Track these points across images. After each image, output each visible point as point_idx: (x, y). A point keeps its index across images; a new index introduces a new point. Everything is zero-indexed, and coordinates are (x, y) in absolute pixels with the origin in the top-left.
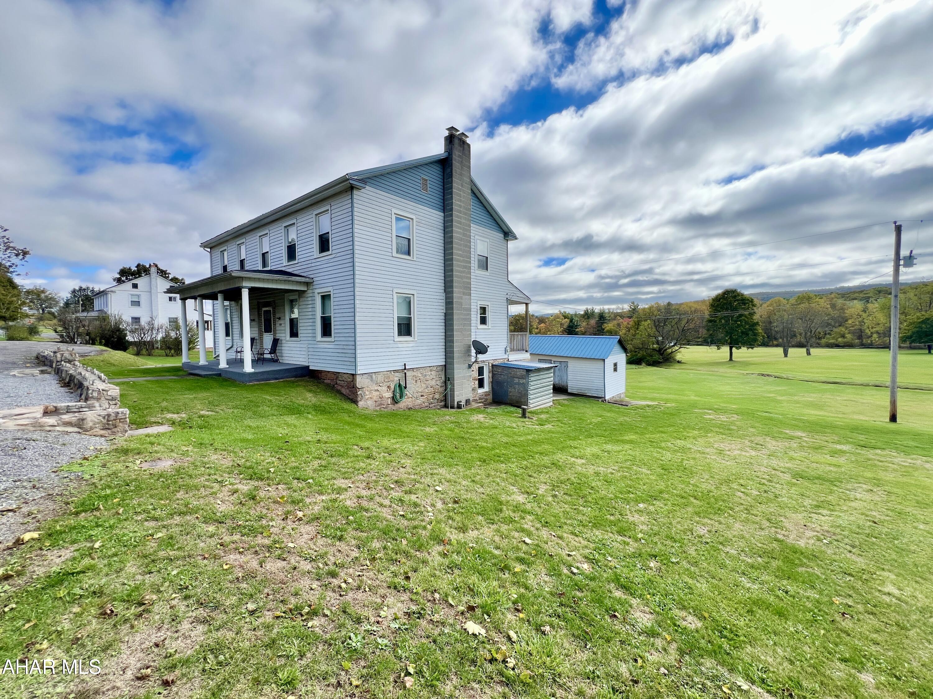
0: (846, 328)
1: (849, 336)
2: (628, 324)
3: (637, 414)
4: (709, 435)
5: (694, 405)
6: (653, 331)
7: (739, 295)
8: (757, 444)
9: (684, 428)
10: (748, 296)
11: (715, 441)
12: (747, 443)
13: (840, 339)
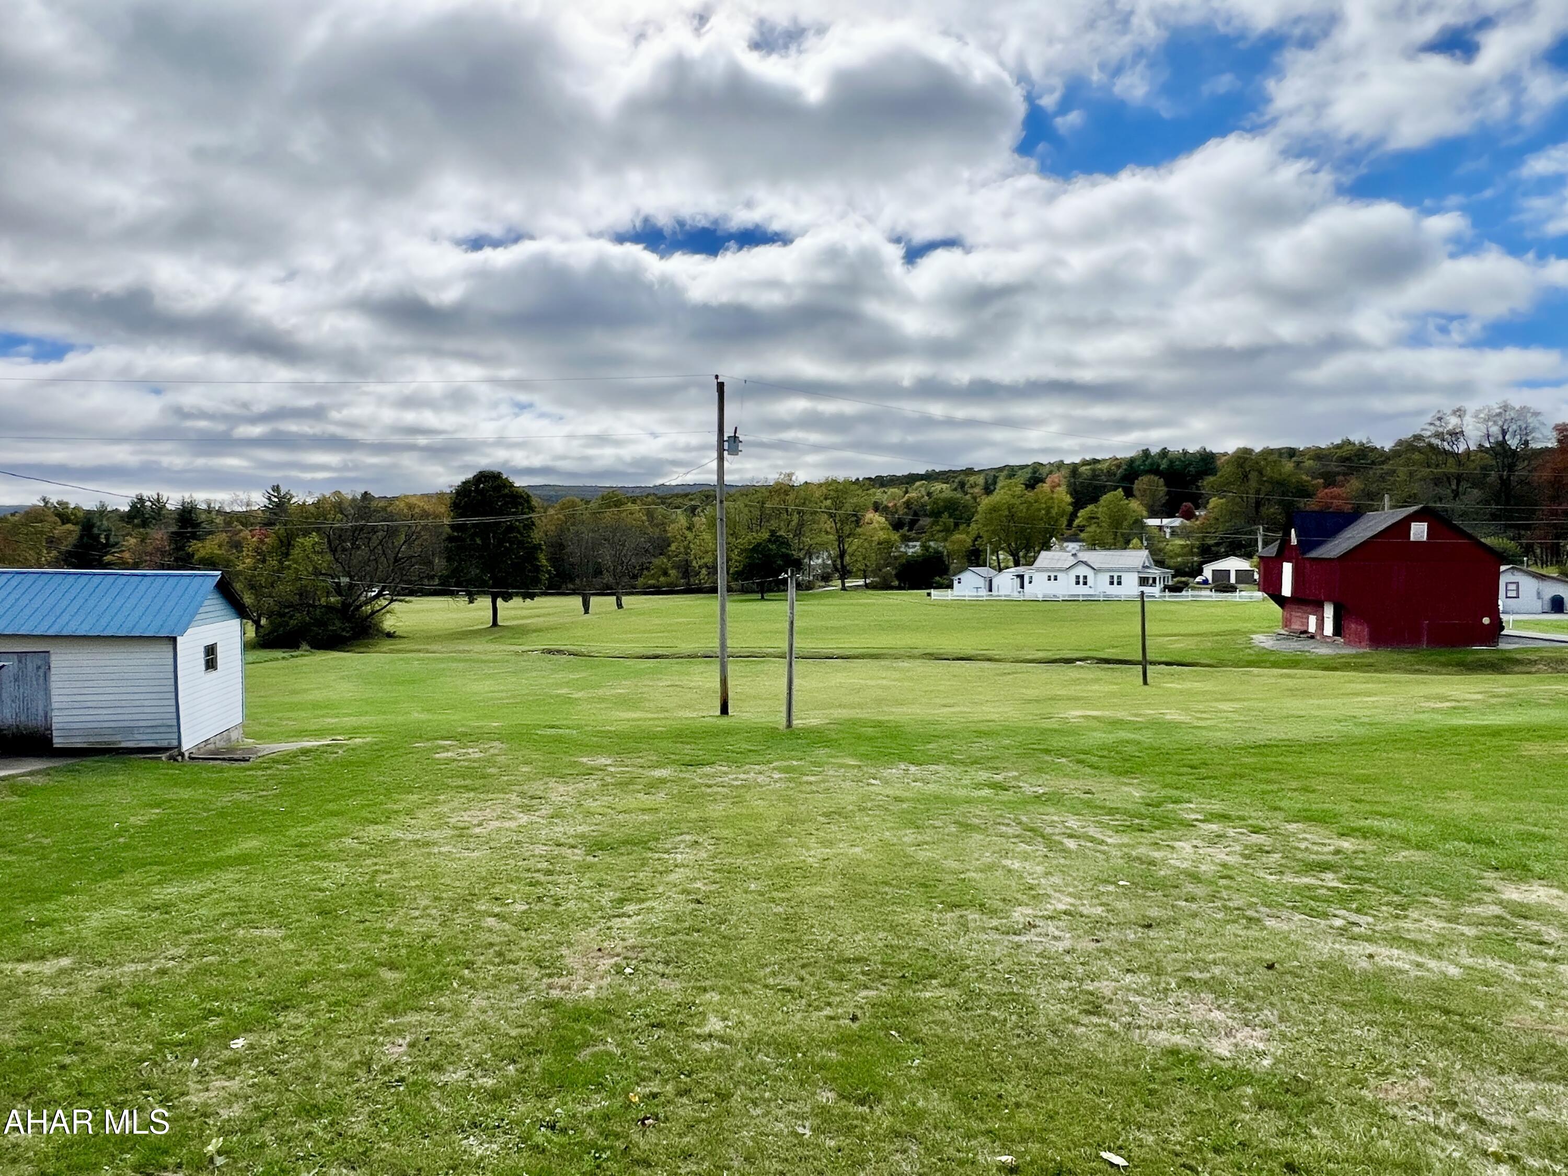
0: (669, 558)
1: (673, 572)
2: (261, 541)
3: (272, 776)
4: (442, 797)
5: (416, 733)
6: (324, 561)
7: (505, 486)
8: (532, 798)
9: (388, 792)
10: (521, 490)
11: (453, 810)
12: (515, 799)
13: (662, 579)
